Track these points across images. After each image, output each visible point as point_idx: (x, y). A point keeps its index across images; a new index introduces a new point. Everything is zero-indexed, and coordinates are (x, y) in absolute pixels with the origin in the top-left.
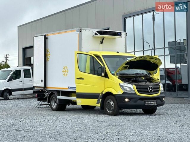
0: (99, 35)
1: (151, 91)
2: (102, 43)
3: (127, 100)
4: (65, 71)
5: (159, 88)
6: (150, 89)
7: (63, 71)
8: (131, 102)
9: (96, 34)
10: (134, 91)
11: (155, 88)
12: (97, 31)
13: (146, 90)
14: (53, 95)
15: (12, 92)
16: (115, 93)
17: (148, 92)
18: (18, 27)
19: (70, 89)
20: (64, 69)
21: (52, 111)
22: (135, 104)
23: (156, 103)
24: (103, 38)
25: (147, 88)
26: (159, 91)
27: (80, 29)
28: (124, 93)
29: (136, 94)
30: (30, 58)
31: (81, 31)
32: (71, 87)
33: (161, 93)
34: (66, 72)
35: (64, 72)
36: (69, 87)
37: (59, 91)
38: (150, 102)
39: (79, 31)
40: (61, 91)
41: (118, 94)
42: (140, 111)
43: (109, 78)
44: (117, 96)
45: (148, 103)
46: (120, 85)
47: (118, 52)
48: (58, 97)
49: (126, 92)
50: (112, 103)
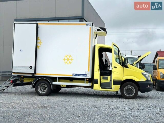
0: (103, 31)
2: (96, 38)
3: (149, 86)
4: (68, 60)
7: (65, 59)
9: (98, 30)
19: (74, 76)
24: (97, 34)
27: (93, 24)
28: (147, 80)
29: (151, 81)
32: (77, 74)
36: (73, 74)
37: (56, 77)
40: (59, 77)
41: (141, 81)
43: (128, 68)
44: (140, 82)
46: (143, 74)
48: (54, 83)
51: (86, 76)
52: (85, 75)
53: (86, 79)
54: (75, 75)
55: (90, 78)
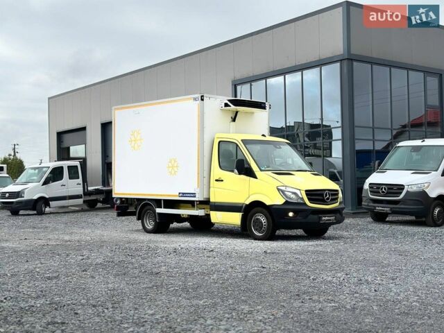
0: (233, 107)
1: (328, 199)
2: (234, 120)
3: (291, 214)
4: (173, 167)
5: (337, 194)
6: (326, 195)
7: (169, 167)
8: (298, 217)
9: (226, 105)
10: (302, 199)
11: (333, 195)
12: (229, 100)
13: (321, 198)
14: (149, 207)
15: (50, 202)
16: (268, 203)
17: (323, 202)
18: (49, 98)
19: (181, 197)
20: (170, 164)
21: (146, 233)
22: (304, 221)
23: (335, 219)
24: (237, 112)
25: (322, 195)
26: (337, 199)
27: (202, 96)
28: (287, 203)
29: (305, 204)
30: (68, 149)
31: (202, 100)
32: (183, 194)
33: (340, 203)
34: (175, 169)
35: (171, 169)
36: (179, 193)
37: (161, 200)
38: (327, 218)
39: (200, 99)
40: (164, 200)
41: (275, 203)
42: (300, 232)
43: (256, 178)
44: (274, 207)
45: (324, 218)
47: (263, 135)
48: (159, 210)
49: (289, 201)
50: (263, 220)
51: (195, 197)
52: (194, 195)
53: (197, 201)
54: (181, 195)
55: (200, 200)
